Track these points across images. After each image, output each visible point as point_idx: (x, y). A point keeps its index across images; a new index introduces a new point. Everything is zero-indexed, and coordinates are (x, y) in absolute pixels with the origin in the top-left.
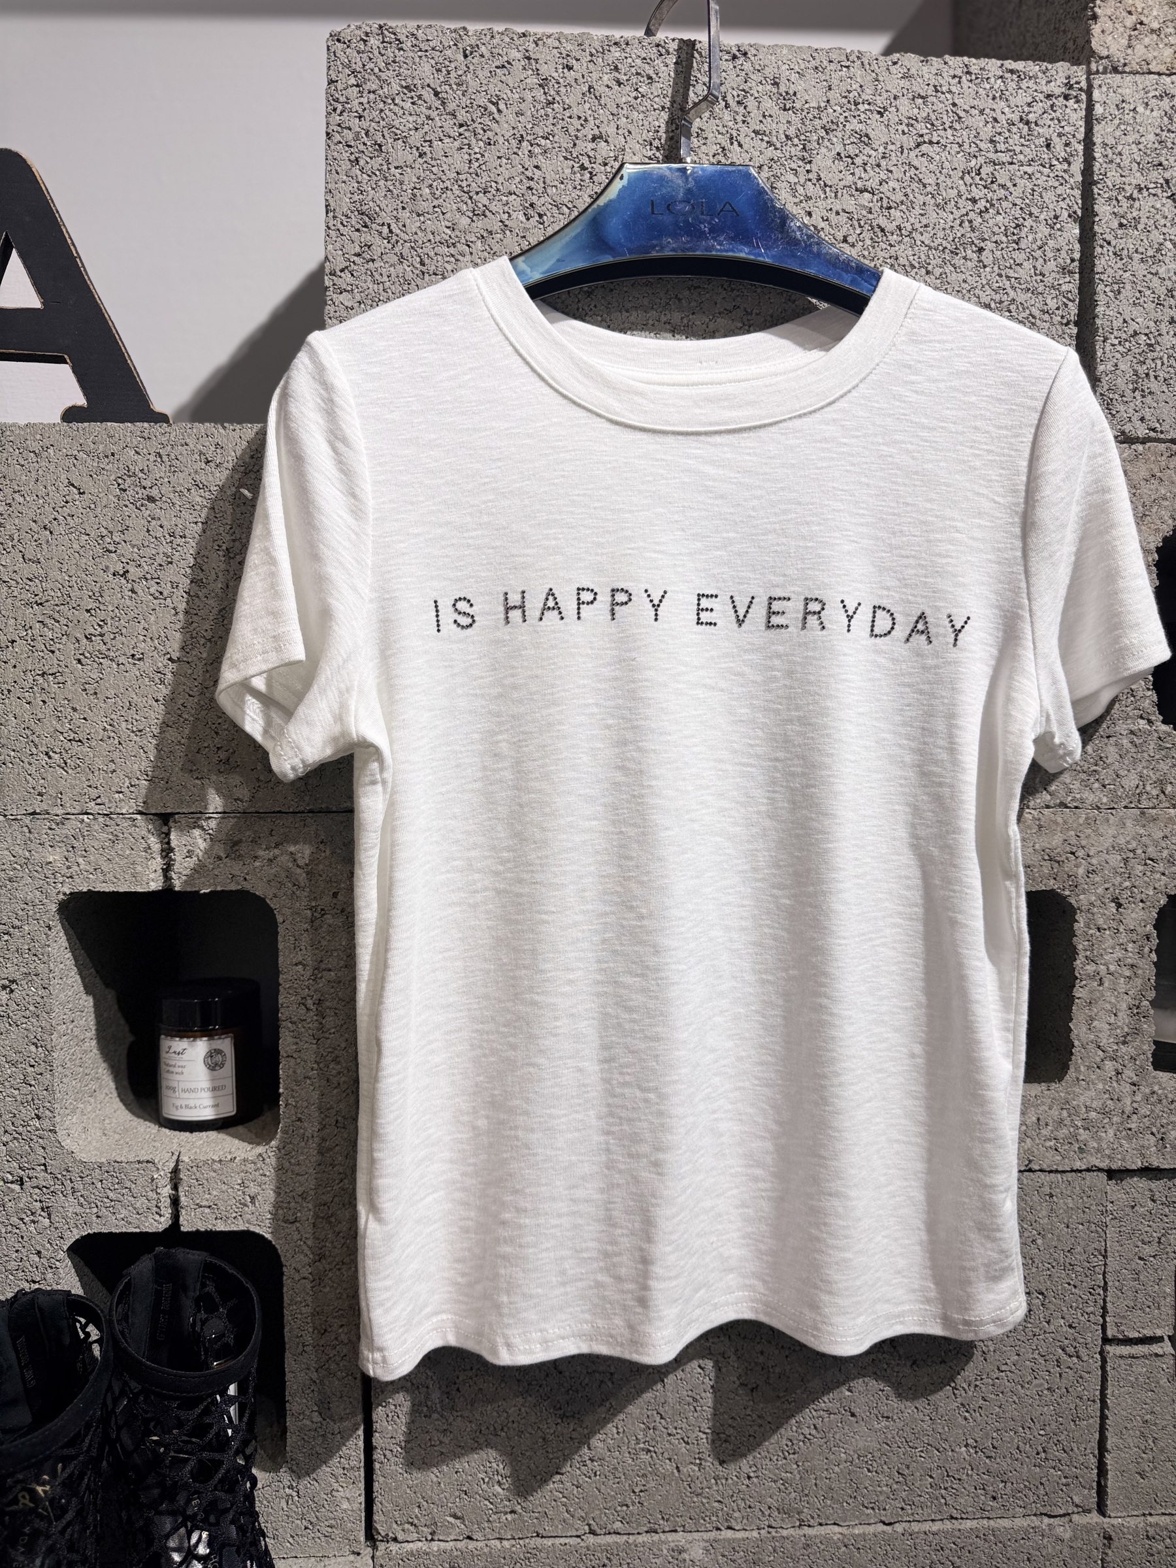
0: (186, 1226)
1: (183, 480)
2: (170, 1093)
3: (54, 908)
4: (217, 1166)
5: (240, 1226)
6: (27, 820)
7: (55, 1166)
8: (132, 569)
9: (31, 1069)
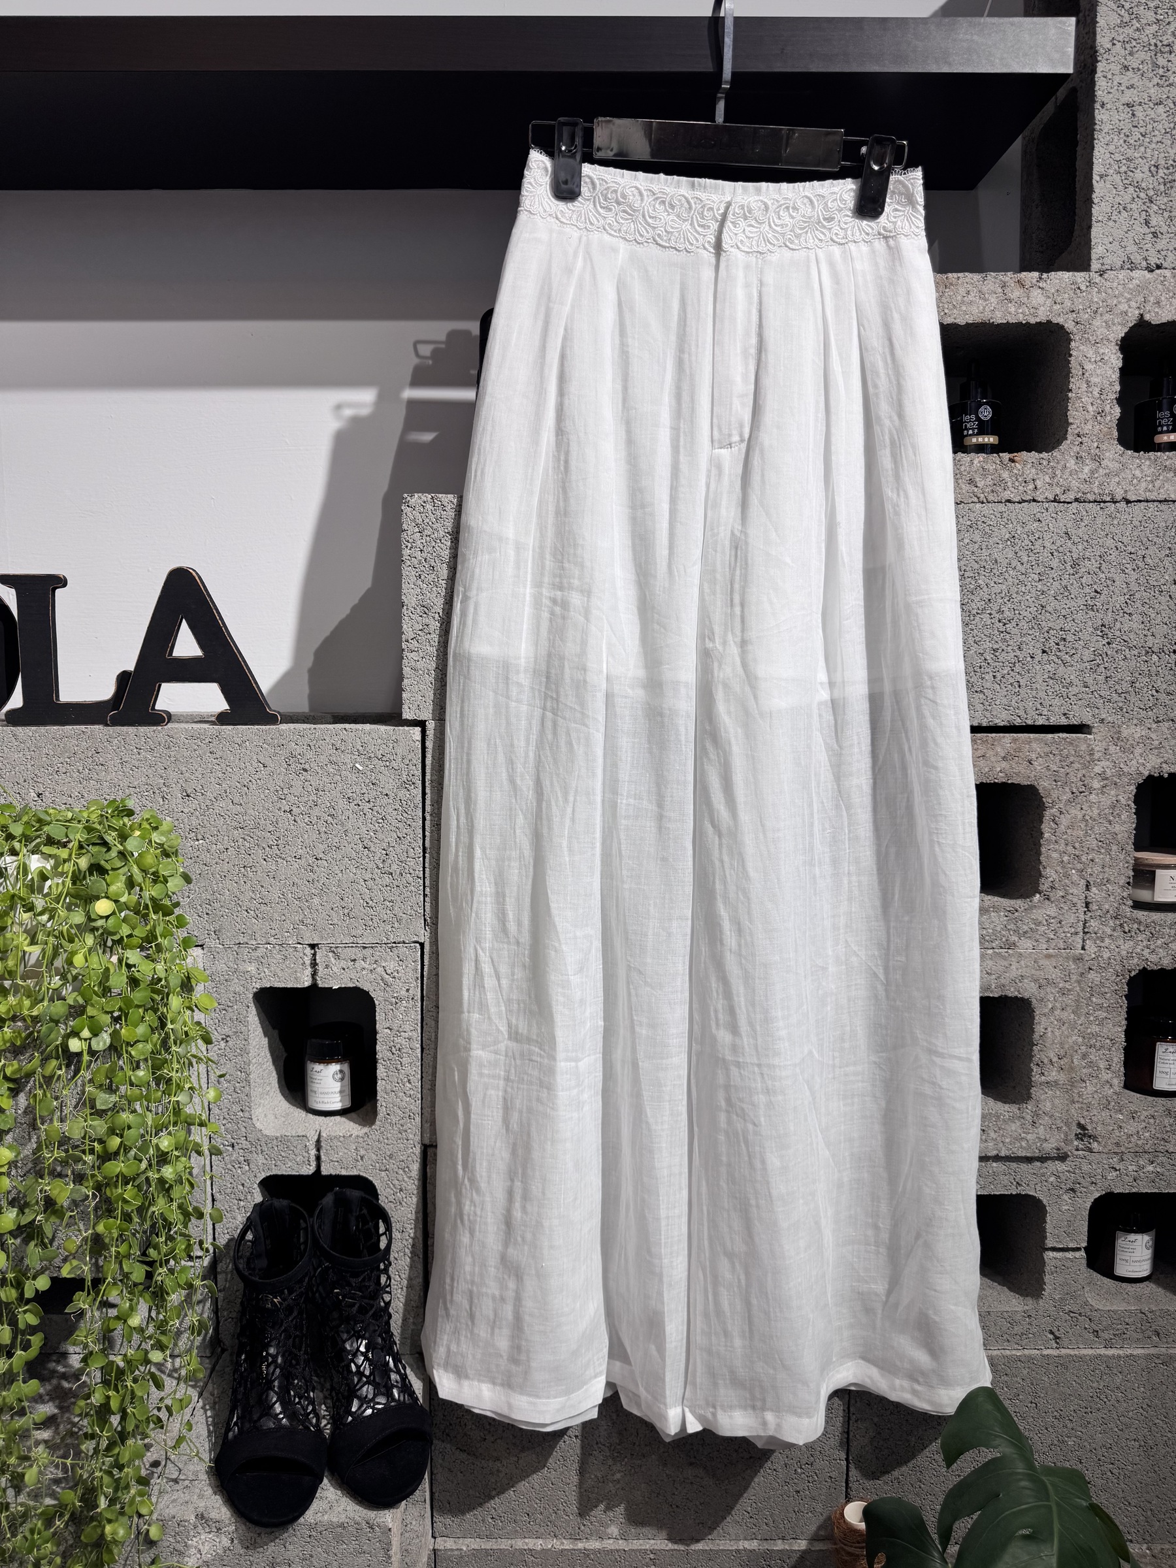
0: (324, 1171)
1: (323, 759)
2: (313, 1094)
3: (251, 996)
4: (342, 1139)
5: (355, 1172)
6: (236, 948)
7: (251, 1137)
8: (294, 809)
9: (237, 1085)
